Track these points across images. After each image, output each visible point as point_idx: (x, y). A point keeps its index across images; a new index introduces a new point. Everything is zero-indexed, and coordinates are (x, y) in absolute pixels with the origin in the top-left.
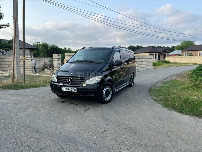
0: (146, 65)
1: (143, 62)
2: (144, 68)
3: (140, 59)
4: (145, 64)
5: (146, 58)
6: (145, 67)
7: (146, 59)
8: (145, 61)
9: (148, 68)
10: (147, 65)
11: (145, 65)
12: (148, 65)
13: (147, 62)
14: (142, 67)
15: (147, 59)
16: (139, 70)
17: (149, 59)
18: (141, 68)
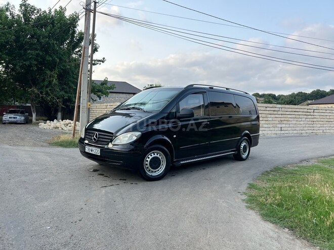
0: (322, 126)
1: (315, 120)
2: (318, 131)
3: (308, 114)
4: (322, 123)
5: (325, 111)
6: (321, 128)
7: (322, 114)
8: (321, 117)
9: (328, 131)
10: (325, 126)
11: (319, 126)
12: (329, 125)
13: (327, 120)
14: (312, 128)
15: (325, 114)
16: (305, 135)
17: (330, 114)
18: (311, 131)
